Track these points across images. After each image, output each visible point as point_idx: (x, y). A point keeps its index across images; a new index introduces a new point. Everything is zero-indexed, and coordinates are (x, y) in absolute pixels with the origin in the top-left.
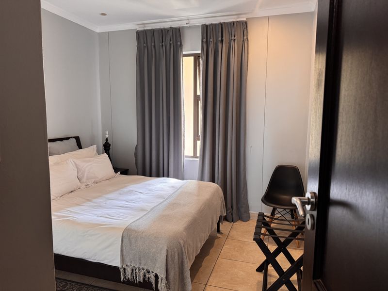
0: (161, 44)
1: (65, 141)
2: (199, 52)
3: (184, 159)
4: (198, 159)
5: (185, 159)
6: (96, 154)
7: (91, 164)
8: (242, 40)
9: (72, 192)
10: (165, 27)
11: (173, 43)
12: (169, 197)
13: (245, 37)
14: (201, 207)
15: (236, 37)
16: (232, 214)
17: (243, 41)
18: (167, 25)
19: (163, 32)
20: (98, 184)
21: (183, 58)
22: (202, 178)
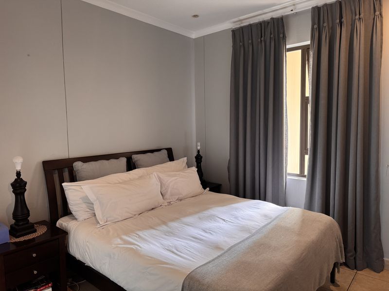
0: (259, 40)
1: (156, 153)
2: (308, 42)
3: (286, 177)
4: (305, 179)
5: (288, 177)
6: (185, 167)
7: (176, 179)
8: (372, 17)
9: (153, 209)
10: (265, 19)
11: (274, 36)
12: (258, 231)
13: (377, 13)
14: (302, 254)
15: (362, 16)
16: (355, 258)
17: (374, 19)
18: (267, 17)
19: (262, 26)
20: (182, 201)
21: (287, 53)
22: (310, 207)
